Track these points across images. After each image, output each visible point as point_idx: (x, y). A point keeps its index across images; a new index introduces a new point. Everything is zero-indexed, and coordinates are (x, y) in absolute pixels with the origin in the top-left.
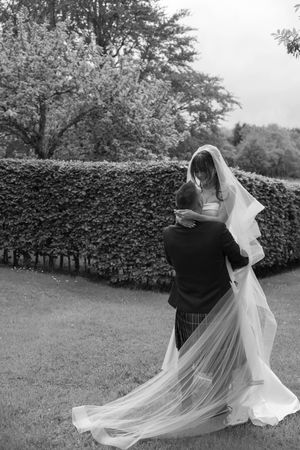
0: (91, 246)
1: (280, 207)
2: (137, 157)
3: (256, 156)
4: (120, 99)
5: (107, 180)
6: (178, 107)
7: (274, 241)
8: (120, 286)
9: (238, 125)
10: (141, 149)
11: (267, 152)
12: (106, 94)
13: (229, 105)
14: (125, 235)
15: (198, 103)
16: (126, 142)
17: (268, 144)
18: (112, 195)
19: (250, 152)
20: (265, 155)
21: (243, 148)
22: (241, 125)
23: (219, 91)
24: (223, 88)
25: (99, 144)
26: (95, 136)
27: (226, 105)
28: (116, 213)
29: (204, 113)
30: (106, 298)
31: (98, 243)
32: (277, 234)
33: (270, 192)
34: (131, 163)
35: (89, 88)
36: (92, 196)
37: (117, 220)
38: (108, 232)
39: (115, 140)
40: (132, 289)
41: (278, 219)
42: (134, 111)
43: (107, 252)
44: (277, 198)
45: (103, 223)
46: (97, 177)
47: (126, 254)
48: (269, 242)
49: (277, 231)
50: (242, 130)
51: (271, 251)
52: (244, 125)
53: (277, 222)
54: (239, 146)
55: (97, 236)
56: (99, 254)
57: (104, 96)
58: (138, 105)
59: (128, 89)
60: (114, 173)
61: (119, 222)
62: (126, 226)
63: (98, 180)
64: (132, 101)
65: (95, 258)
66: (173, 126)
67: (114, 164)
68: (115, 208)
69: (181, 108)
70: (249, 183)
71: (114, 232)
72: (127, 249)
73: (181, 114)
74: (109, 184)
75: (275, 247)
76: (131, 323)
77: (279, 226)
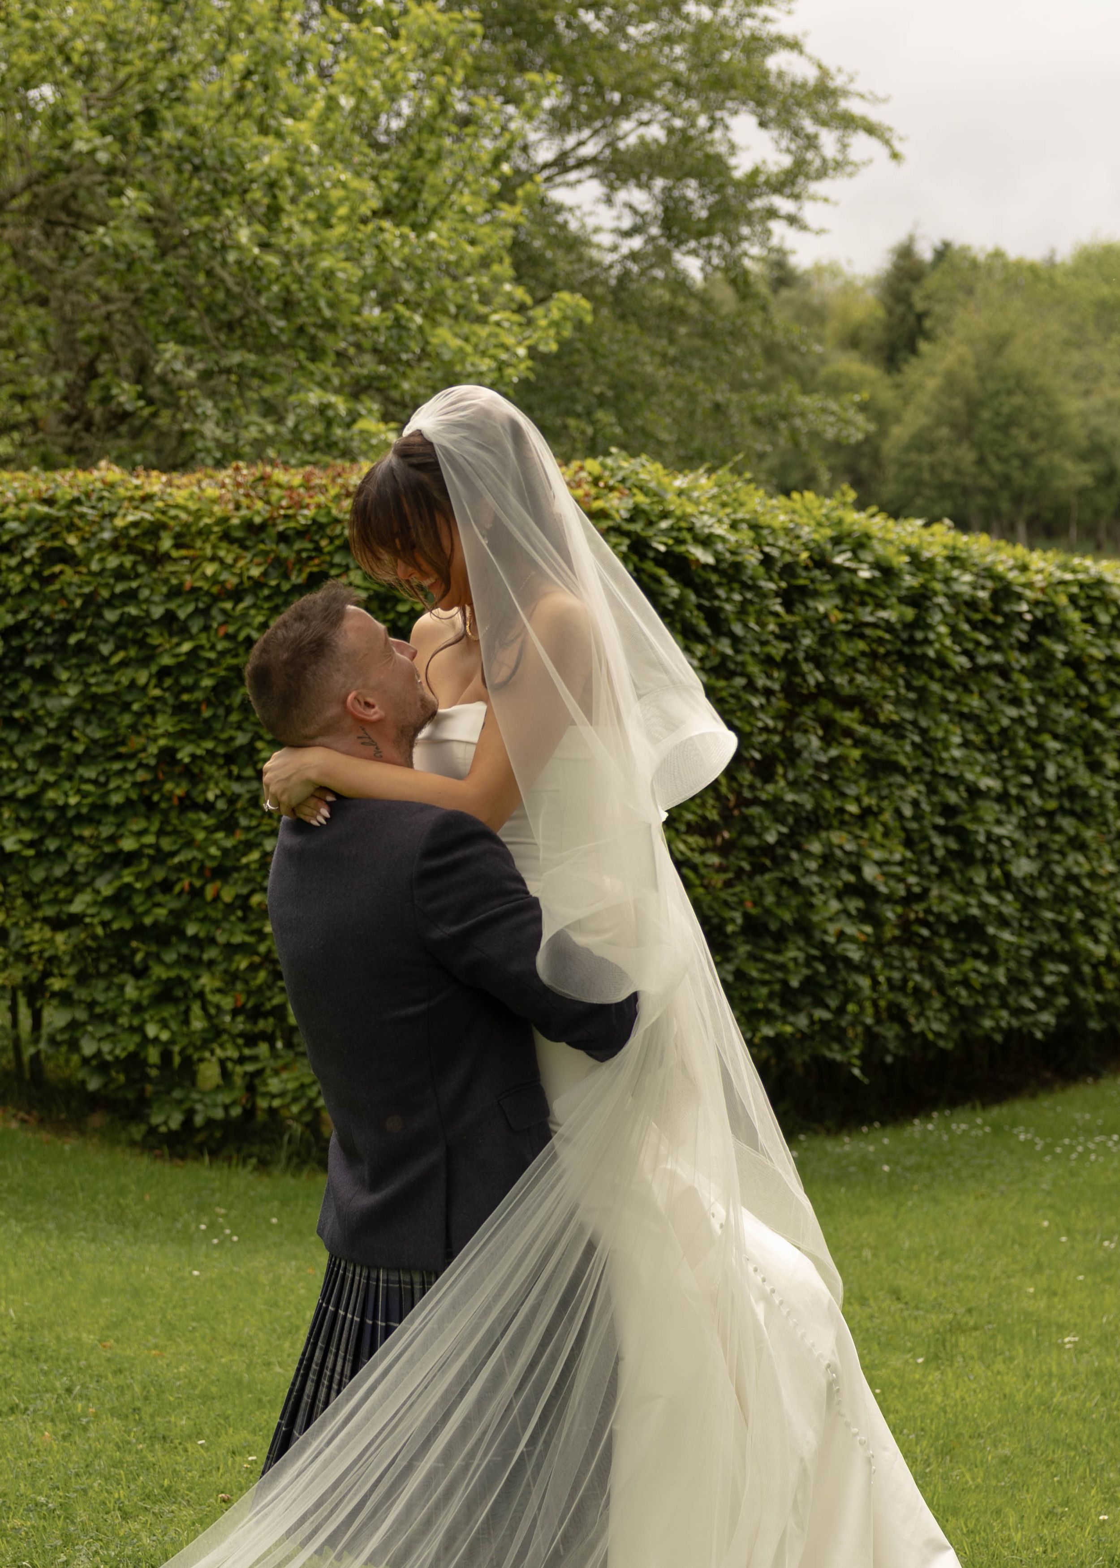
0: (37, 934)
1: (1094, 711)
2: (295, 440)
3: (1007, 425)
4: (197, 115)
5: (120, 574)
6: (545, 153)
7: (1060, 899)
8: (200, 1149)
9: (905, 253)
10: (314, 397)
11: (1072, 405)
12: (121, 88)
13: (828, 140)
14: (221, 873)
15: (656, 132)
16: (236, 358)
17: (1076, 358)
18: (148, 656)
19: (973, 406)
20: (1059, 420)
21: (932, 384)
22: (925, 252)
23: (775, 62)
24: (794, 45)
25: (91, 372)
26: (69, 324)
27: (811, 142)
28: (168, 755)
29: (691, 190)
30: (118, 1217)
31: (76, 920)
32: (1077, 862)
33: (1039, 627)
34: (247, 473)
35: (26, 59)
36: (36, 661)
37: (176, 789)
38: (130, 859)
39: (170, 348)
40: (264, 1165)
41: (1083, 778)
42: (272, 185)
43: (125, 964)
44: (1077, 663)
45: (104, 808)
46: (66, 556)
47: (232, 977)
48: (1029, 904)
49: (1078, 844)
50: (932, 282)
51: (1043, 953)
52: (943, 253)
53: (1073, 793)
54: (913, 372)
55: (71, 880)
56: (82, 978)
57: (109, 102)
58: (296, 152)
59: (239, 60)
60: (154, 530)
61: (187, 804)
62: (229, 825)
63: (69, 574)
64: (264, 130)
65: (65, 998)
66: (505, 268)
67: (155, 482)
68: (164, 723)
69: (561, 164)
70: (909, 581)
71: (160, 857)
72: (231, 949)
73: (558, 195)
74: (131, 596)
75: (1064, 930)
76: (239, 1345)
77: (1084, 817)
